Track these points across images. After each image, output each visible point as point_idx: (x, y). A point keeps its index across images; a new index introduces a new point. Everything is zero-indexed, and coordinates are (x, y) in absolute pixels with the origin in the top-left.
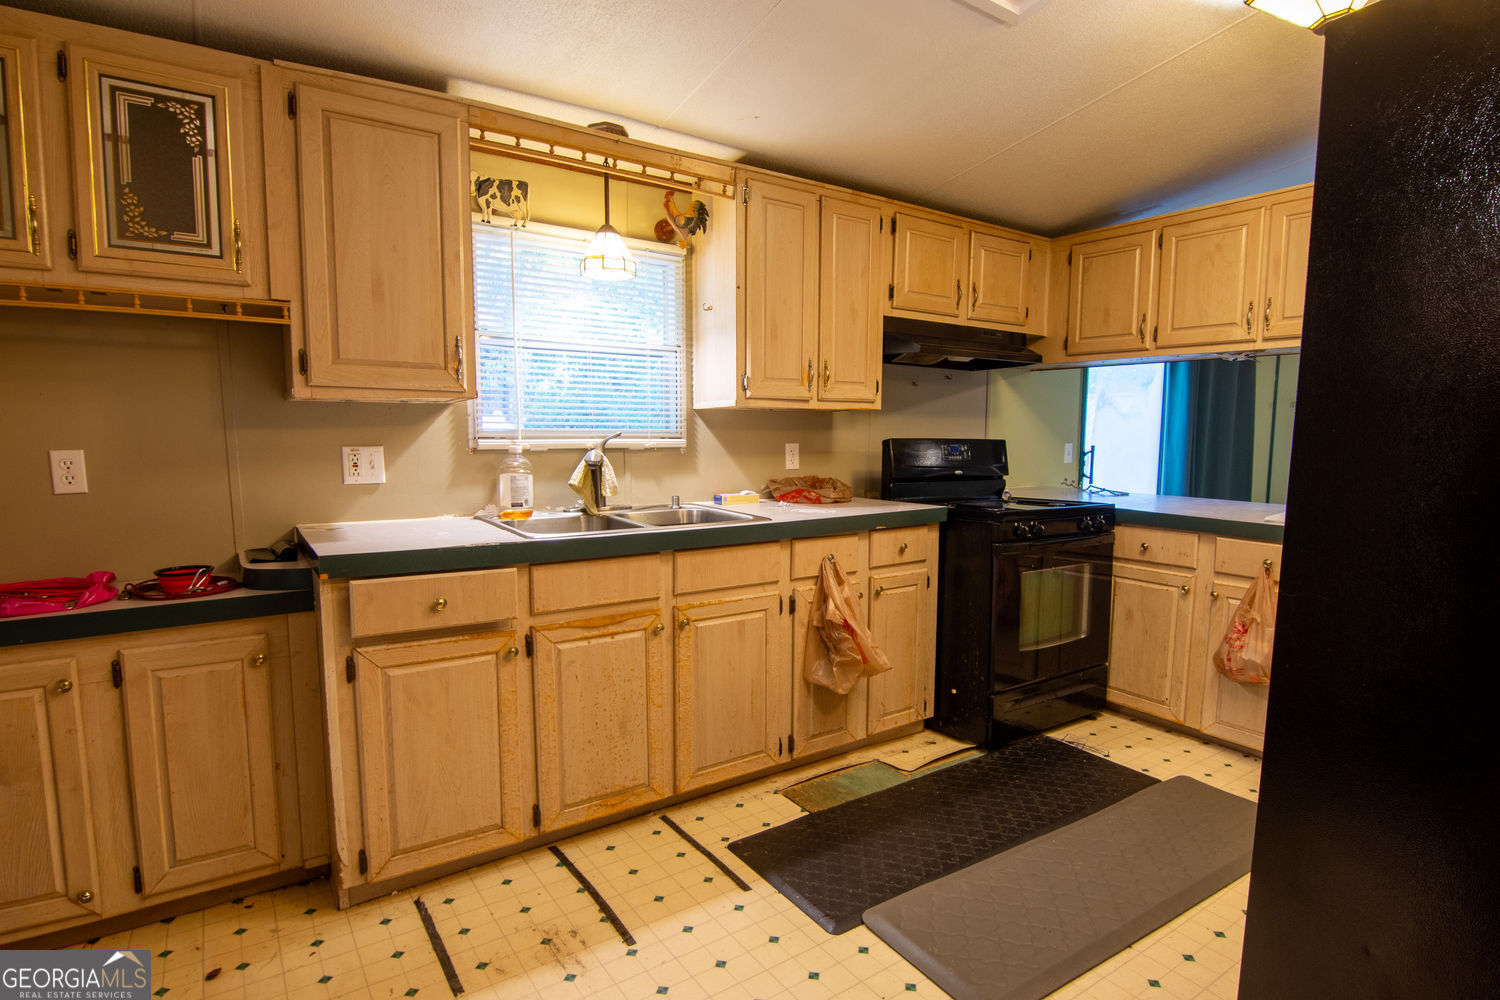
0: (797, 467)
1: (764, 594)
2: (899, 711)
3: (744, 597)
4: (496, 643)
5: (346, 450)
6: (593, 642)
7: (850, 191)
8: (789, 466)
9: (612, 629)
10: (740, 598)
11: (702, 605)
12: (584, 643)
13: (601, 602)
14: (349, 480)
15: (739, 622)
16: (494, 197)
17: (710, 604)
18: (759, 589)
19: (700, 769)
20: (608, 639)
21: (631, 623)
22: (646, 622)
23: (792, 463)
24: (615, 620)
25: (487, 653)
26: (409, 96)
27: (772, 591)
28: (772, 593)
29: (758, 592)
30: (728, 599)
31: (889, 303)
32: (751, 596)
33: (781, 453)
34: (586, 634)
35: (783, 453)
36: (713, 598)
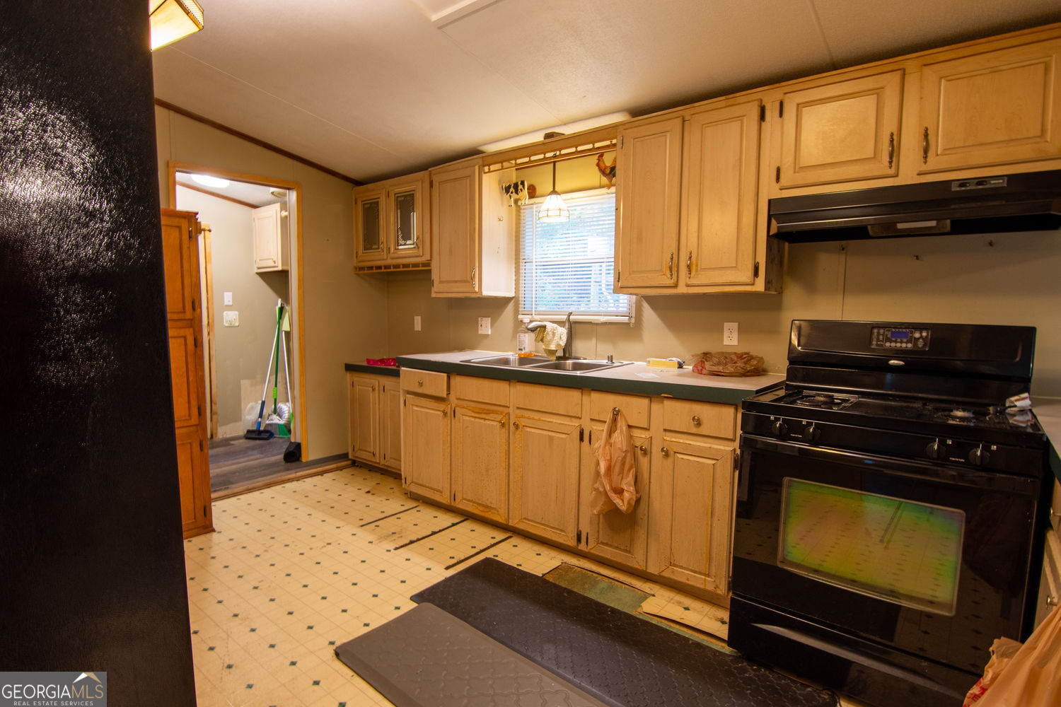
0: (736, 343)
1: (571, 424)
2: (695, 572)
3: (554, 421)
4: (442, 406)
5: (479, 319)
6: (477, 420)
7: (724, 98)
8: (726, 342)
9: (484, 416)
10: (551, 420)
11: (528, 418)
12: (473, 419)
13: (480, 400)
14: (480, 332)
15: (550, 436)
16: (512, 193)
17: (533, 419)
18: (568, 419)
19: (525, 519)
20: (482, 421)
21: (492, 416)
22: (499, 417)
23: (731, 339)
24: (488, 412)
25: (439, 411)
26: (463, 163)
27: (576, 423)
28: (573, 424)
29: (567, 421)
30: (544, 419)
31: (777, 186)
32: (559, 422)
33: (721, 331)
34: (473, 415)
35: (722, 331)
36: (536, 416)
